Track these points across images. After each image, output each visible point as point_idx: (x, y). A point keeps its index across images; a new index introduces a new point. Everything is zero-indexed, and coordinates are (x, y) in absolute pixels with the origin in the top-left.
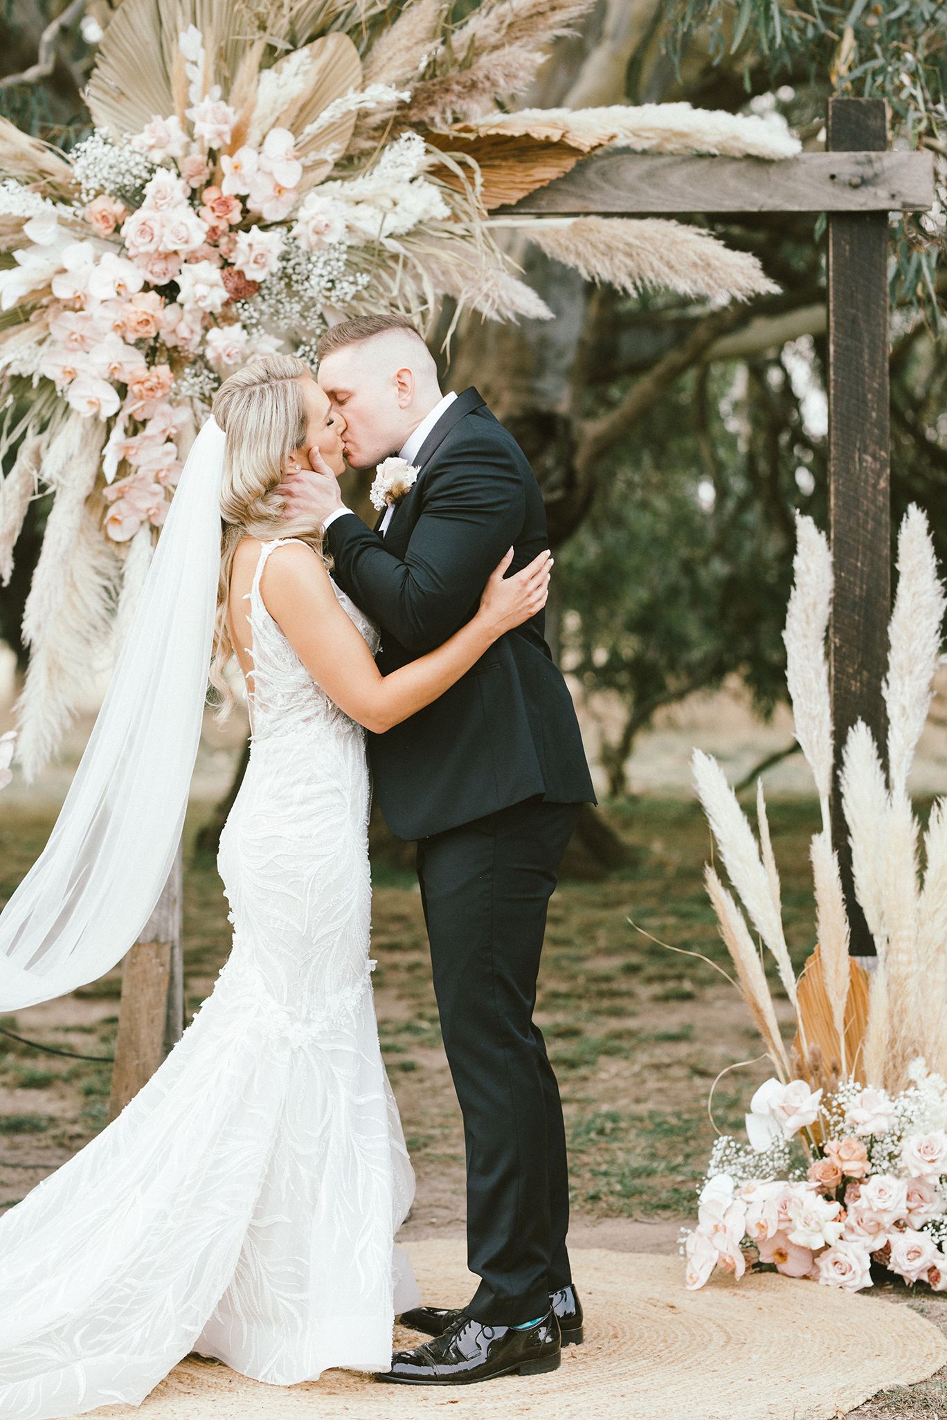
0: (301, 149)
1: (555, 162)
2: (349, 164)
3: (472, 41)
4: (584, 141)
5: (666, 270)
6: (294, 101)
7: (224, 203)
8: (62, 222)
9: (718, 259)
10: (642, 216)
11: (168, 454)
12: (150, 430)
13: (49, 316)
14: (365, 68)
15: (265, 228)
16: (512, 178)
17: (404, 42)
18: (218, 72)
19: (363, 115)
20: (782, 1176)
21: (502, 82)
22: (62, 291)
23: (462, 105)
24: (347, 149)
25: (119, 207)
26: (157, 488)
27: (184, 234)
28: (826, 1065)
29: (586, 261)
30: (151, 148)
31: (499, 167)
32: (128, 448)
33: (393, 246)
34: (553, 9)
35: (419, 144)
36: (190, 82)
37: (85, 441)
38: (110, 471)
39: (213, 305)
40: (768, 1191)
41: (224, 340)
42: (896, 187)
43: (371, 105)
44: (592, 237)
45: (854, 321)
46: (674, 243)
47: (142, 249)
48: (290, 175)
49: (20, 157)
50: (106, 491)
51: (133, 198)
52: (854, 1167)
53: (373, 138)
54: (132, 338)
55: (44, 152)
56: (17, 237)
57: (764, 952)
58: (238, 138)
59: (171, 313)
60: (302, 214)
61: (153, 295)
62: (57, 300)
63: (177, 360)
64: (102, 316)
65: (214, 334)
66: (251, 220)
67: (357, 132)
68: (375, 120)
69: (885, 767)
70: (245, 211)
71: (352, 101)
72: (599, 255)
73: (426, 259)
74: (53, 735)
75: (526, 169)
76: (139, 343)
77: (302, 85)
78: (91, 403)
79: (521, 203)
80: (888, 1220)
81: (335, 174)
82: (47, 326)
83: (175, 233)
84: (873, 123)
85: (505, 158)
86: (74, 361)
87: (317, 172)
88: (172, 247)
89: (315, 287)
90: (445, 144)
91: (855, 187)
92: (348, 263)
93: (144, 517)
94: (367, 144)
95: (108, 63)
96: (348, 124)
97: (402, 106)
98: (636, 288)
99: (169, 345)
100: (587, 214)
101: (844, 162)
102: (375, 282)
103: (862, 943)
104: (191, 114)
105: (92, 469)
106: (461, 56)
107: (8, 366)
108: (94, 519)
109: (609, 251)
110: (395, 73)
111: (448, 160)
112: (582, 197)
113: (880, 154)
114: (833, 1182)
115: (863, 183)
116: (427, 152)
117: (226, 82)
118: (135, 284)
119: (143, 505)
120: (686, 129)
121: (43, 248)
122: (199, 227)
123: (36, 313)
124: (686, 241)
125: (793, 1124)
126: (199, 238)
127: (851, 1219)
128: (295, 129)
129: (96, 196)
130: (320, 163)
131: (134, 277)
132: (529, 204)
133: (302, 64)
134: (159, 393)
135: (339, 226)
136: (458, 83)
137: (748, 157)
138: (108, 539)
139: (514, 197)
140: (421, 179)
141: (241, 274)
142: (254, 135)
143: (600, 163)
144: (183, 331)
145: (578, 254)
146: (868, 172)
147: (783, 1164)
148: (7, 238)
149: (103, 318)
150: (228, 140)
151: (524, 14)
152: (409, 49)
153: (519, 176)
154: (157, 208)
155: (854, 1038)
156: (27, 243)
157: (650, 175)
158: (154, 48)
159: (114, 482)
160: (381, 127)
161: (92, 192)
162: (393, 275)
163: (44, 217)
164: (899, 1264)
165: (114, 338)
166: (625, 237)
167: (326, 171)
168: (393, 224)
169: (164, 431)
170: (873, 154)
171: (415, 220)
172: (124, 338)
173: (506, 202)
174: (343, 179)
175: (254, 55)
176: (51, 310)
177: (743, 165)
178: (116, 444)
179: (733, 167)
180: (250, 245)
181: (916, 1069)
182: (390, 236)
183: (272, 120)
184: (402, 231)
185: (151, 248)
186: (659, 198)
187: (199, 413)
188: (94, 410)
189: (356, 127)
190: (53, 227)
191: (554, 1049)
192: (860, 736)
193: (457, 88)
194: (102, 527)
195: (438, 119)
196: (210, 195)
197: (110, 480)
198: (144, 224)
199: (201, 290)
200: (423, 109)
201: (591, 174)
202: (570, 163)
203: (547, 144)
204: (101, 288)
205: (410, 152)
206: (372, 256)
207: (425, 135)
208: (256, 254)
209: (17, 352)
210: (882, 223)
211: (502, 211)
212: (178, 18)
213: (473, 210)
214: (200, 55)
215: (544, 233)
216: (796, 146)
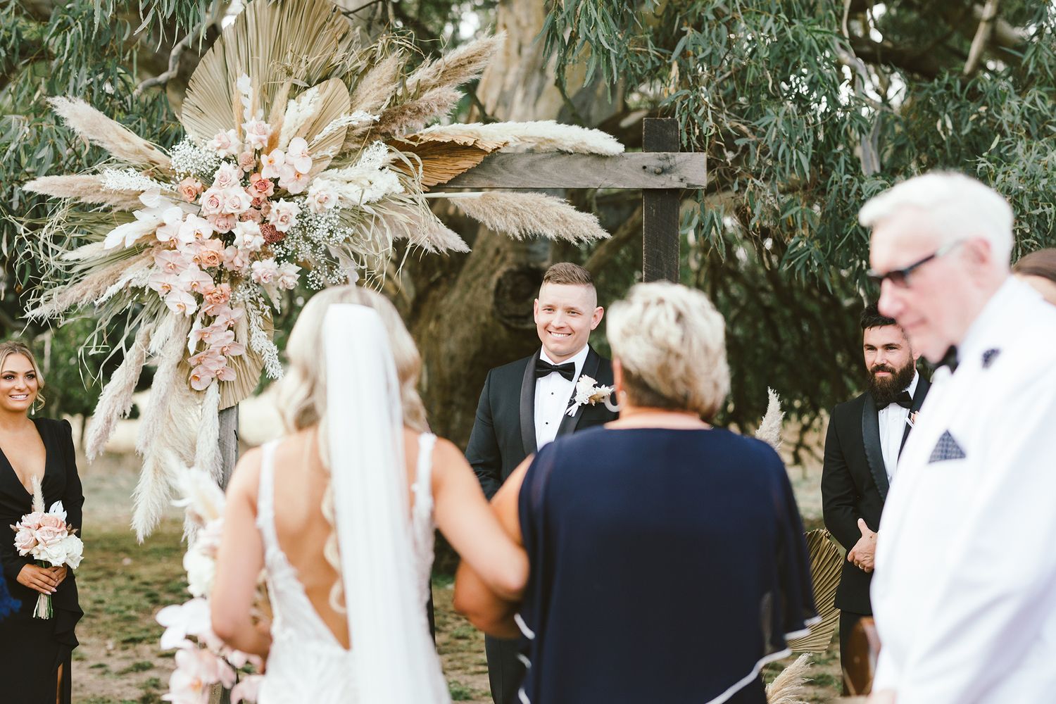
0: (312, 149)
1: (472, 157)
2: (343, 158)
3: (418, 84)
4: (489, 146)
5: (540, 224)
6: (308, 120)
7: (263, 184)
8: (164, 193)
9: (571, 217)
10: (528, 190)
11: (229, 337)
12: (217, 322)
13: (153, 254)
14: (352, 100)
15: (289, 198)
16: (444, 166)
17: (376, 84)
18: (263, 100)
19: (351, 128)
21: (436, 109)
22: (163, 237)
23: (412, 123)
24: (342, 149)
25: (199, 185)
26: (222, 358)
27: (237, 203)
29: (490, 218)
30: (219, 148)
31: (438, 159)
32: (203, 333)
33: (368, 209)
34: (470, 62)
35: (384, 148)
36: (244, 107)
37: (177, 328)
38: (192, 347)
39: (255, 247)
41: (264, 268)
42: (683, 174)
43: (355, 123)
44: (493, 204)
45: (658, 257)
46: (544, 207)
47: (211, 212)
48: (305, 166)
49: (138, 152)
50: (189, 360)
51: (208, 179)
53: (358, 142)
54: (205, 267)
55: (153, 149)
56: (135, 202)
58: (273, 142)
59: (229, 251)
60: (312, 191)
61: (218, 241)
62: (160, 243)
64: (187, 253)
65: (256, 264)
66: (280, 194)
67: (347, 139)
68: (359, 131)
70: (277, 188)
71: (344, 121)
72: (498, 215)
73: (389, 218)
74: (157, 512)
75: (454, 161)
76: (210, 270)
77: (312, 111)
78: (179, 306)
79: (450, 182)
81: (334, 164)
82: (153, 259)
83: (232, 202)
84: (671, 134)
85: (441, 155)
86: (169, 280)
87: (322, 163)
88: (230, 211)
89: (320, 234)
90: (402, 147)
91: (659, 174)
92: (342, 219)
93: (214, 376)
94: (355, 146)
95: (194, 94)
96: (341, 135)
97: (375, 123)
98: (521, 235)
99: (229, 270)
100: (492, 188)
101: (650, 158)
102: (357, 232)
104: (245, 127)
105: (181, 345)
106: (413, 91)
107: (130, 282)
108: (183, 376)
109: (504, 212)
110: (369, 103)
111: (402, 156)
112: (489, 178)
113: (674, 154)
115: (664, 171)
116: (390, 151)
117: (267, 107)
118: (207, 233)
119: (213, 368)
120: (553, 138)
121: (150, 209)
122: (247, 198)
123: (146, 250)
124: (551, 206)
126: (246, 207)
128: (308, 138)
129: (185, 177)
130: (324, 158)
131: (207, 229)
132: (456, 183)
133: (313, 97)
134: (222, 301)
135: (334, 198)
136: (410, 109)
137: (592, 154)
138: (191, 389)
139: (446, 178)
140: (387, 168)
141: (273, 227)
142: (283, 140)
143: (501, 157)
144: (238, 262)
145: (485, 214)
146: (667, 165)
148: (129, 203)
149: (187, 254)
150: (266, 144)
151: (452, 65)
152: (379, 88)
153: (449, 165)
154: (221, 186)
156: (141, 207)
157: (531, 165)
158: (223, 84)
159: (196, 353)
160: (363, 135)
161: (182, 175)
162: (368, 227)
163: (152, 191)
165: (194, 266)
166: (514, 203)
167: (327, 163)
168: (366, 198)
169: (226, 323)
170: (669, 154)
171: (382, 194)
172: (200, 266)
173: (441, 181)
174: (339, 167)
175: (283, 92)
176: (155, 249)
177: (589, 159)
178: (196, 331)
179: (584, 160)
180: (278, 211)
182: (368, 203)
183: (296, 130)
184: (375, 200)
185: (217, 211)
186: (537, 180)
187: (250, 311)
188: (182, 310)
189: (347, 135)
190: (158, 196)
193: (408, 112)
194: (188, 382)
195: (397, 132)
196: (254, 178)
197: (192, 352)
198: (212, 197)
199: (248, 238)
200: (388, 125)
201: (495, 164)
202: (480, 159)
203: (465, 147)
204: (186, 236)
205: (379, 153)
206: (357, 216)
207: (390, 141)
208: (284, 214)
209: (135, 273)
210: (676, 195)
211: (439, 187)
212: (237, 67)
213: (417, 187)
214: (250, 91)
215: (464, 200)
216: (621, 148)
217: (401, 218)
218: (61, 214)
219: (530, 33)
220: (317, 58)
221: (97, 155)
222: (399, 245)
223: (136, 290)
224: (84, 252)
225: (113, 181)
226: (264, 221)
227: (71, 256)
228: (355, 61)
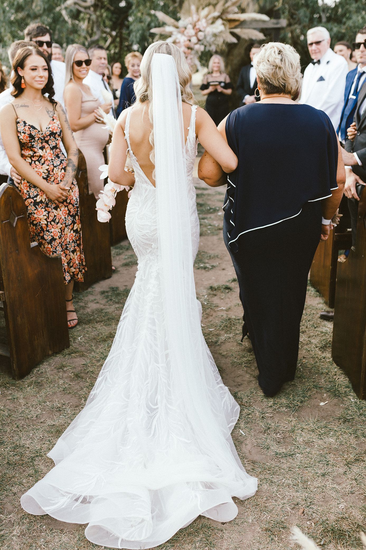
0: (206, 21)
1: (238, 22)
2: (213, 23)
3: (228, 6)
4: (242, 20)
5: (252, 36)
6: (205, 15)
7: (197, 29)
8: (177, 31)
10: (249, 28)
14: (214, 10)
15: (202, 31)
16: (232, 24)
17: (219, 6)
18: (196, 10)
22: (177, 40)
23: (227, 15)
24: (212, 21)
25: (184, 29)
30: (188, 21)
33: (218, 34)
35: (221, 20)
36: (193, 12)
39: (195, 42)
41: (197, 47)
42: (281, 24)
43: (215, 15)
44: (242, 31)
47: (186, 35)
48: (205, 25)
49: (172, 22)
51: (186, 28)
55: (175, 22)
56: (172, 33)
58: (199, 20)
59: (190, 43)
60: (206, 30)
61: (188, 41)
62: (177, 42)
63: (191, 49)
65: (195, 46)
66: (200, 31)
68: (215, 17)
71: (213, 15)
72: (244, 34)
75: (234, 23)
76: (187, 47)
77: (207, 12)
79: (234, 27)
81: (211, 24)
83: (191, 33)
84: (279, 15)
85: (232, 22)
87: (208, 24)
88: (190, 35)
89: (208, 40)
90: (224, 20)
92: (212, 36)
94: (215, 20)
95: (183, 9)
96: (212, 18)
97: (219, 15)
99: (190, 47)
100: (243, 28)
101: (274, 21)
102: (215, 39)
104: (193, 17)
106: (227, 8)
110: (218, 11)
111: (225, 22)
112: (242, 26)
113: (280, 20)
115: (277, 23)
117: (197, 12)
121: (174, 35)
122: (194, 32)
124: (254, 32)
126: (193, 34)
128: (206, 18)
129: (181, 28)
131: (186, 39)
132: (236, 27)
133: (207, 9)
134: (189, 53)
135: (211, 31)
137: (263, 20)
140: (221, 25)
141: (199, 38)
142: (201, 19)
143: (244, 22)
144: (192, 45)
145: (241, 34)
148: (170, 34)
149: (182, 44)
150: (197, 20)
154: (188, 29)
157: (251, 23)
158: (188, 7)
160: (217, 18)
162: (218, 38)
163: (175, 31)
166: (247, 32)
171: (221, 30)
172: (185, 46)
173: (232, 27)
175: (201, 8)
179: (260, 23)
183: (203, 17)
184: (219, 32)
185: (188, 35)
186: (252, 26)
193: (226, 12)
195: (224, 17)
196: (195, 27)
198: (187, 32)
199: (194, 40)
200: (222, 16)
202: (240, 22)
203: (237, 20)
205: (220, 22)
206: (215, 35)
208: (201, 35)
210: (279, 29)
211: (232, 29)
212: (191, 3)
213: (227, 28)
214: (194, 9)
215: (237, 31)
216: (269, 18)
217: (224, 36)
220: (207, 1)
221: (164, 24)
225: (168, 29)
226: (197, 37)
228: (215, 2)
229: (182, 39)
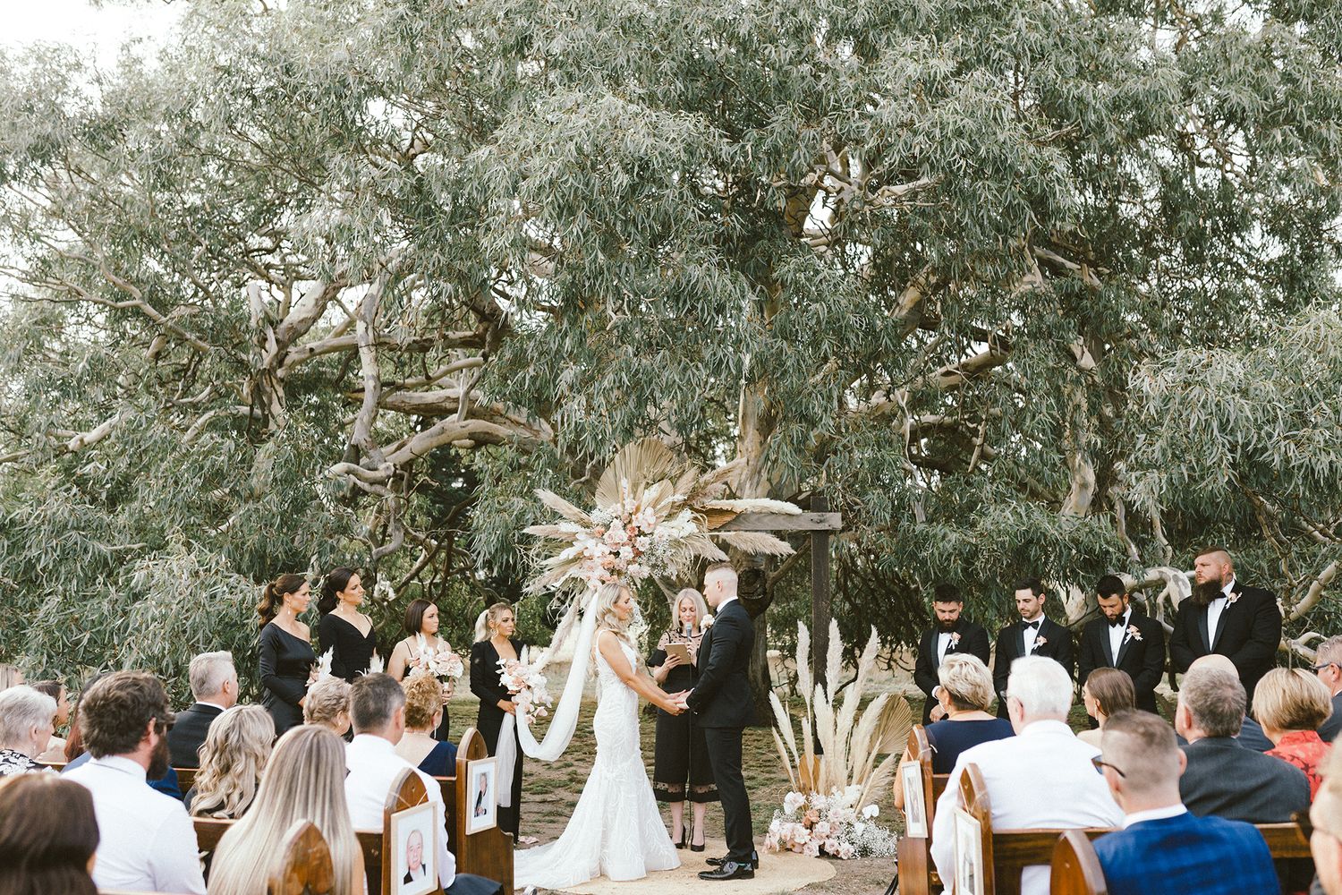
0: (655, 512)
1: (730, 516)
2: (670, 516)
3: (705, 482)
4: (738, 511)
5: (762, 547)
6: (654, 499)
7: (633, 529)
8: (587, 534)
9: (777, 544)
10: (756, 531)
13: (582, 562)
14: (674, 489)
15: (645, 535)
16: (717, 520)
17: (685, 482)
18: (633, 490)
19: (674, 503)
20: (794, 821)
21: (713, 493)
22: (586, 554)
23: (702, 500)
24: (670, 512)
25: (603, 530)
27: (621, 538)
28: (808, 786)
29: (739, 544)
30: (613, 513)
31: (714, 517)
33: (682, 540)
34: (729, 472)
35: (689, 512)
36: (624, 494)
39: (629, 558)
40: (789, 826)
41: (633, 568)
42: (830, 523)
43: (676, 500)
44: (741, 538)
45: (819, 562)
46: (764, 539)
47: (609, 542)
48: (652, 520)
49: (575, 515)
51: (607, 527)
52: (814, 819)
53: (677, 509)
54: (606, 568)
55: (582, 513)
56: (574, 538)
57: (790, 752)
58: (638, 509)
59: (617, 561)
60: (656, 532)
61: (612, 556)
62: (585, 557)
63: (619, 573)
64: (598, 561)
65: (630, 567)
66: (641, 534)
67: (672, 507)
68: (678, 504)
69: (826, 697)
70: (639, 531)
71: (670, 499)
72: (743, 543)
73: (692, 545)
75: (722, 518)
76: (608, 569)
77: (656, 494)
79: (720, 527)
80: (824, 835)
81: (666, 519)
82: (582, 564)
83: (619, 537)
84: (823, 504)
85: (716, 515)
86: (590, 574)
87: (661, 519)
88: (618, 542)
89: (659, 553)
90: (697, 511)
91: (819, 523)
92: (670, 545)
94: (676, 511)
95: (600, 487)
96: (669, 506)
97: (685, 500)
98: (754, 552)
99: (617, 569)
100: (740, 531)
101: (815, 516)
102: (677, 551)
103: (818, 750)
104: (624, 502)
106: (703, 485)
107: (571, 575)
109: (746, 541)
110: (682, 491)
111: (698, 515)
112: (739, 526)
113: (825, 513)
114: (808, 823)
115: (821, 521)
116: (692, 513)
117: (635, 493)
118: (607, 552)
120: (768, 506)
121: (581, 541)
122: (626, 536)
123: (579, 560)
124: (768, 539)
125: (797, 805)
126: (625, 539)
127: (813, 835)
128: (654, 507)
129: (597, 526)
130: (662, 516)
131: (607, 550)
132: (724, 527)
133: (656, 488)
135: (666, 535)
136: (701, 493)
137: (786, 514)
139: (718, 526)
140: (691, 521)
141: (638, 549)
142: (642, 508)
143: (744, 516)
144: (621, 566)
145: (737, 543)
146: (822, 519)
147: (794, 818)
148: (571, 538)
150: (634, 511)
151: (719, 474)
152: (687, 484)
153: (720, 519)
154: (614, 530)
155: (816, 780)
156: (576, 540)
157: (758, 519)
158: (614, 483)
160: (680, 506)
162: (682, 549)
163: (581, 532)
164: (828, 849)
165: (601, 568)
166: (751, 537)
167: (663, 519)
168: (683, 534)
170: (822, 513)
171: (689, 533)
172: (604, 568)
173: (716, 527)
174: (668, 521)
175: (643, 486)
176: (583, 560)
177: (785, 516)
179: (781, 518)
180: (640, 541)
181: (834, 789)
182: (682, 538)
183: (648, 504)
184: (685, 536)
185: (612, 542)
186: (760, 526)
190: (584, 535)
191: (747, 783)
192: (819, 687)
193: (701, 495)
195: (695, 504)
196: (629, 526)
198: (610, 535)
199: (626, 554)
200: (691, 501)
201: (741, 519)
202: (734, 516)
203: (727, 511)
204: (597, 553)
205: (687, 514)
206: (677, 543)
207: (692, 508)
208: (642, 543)
209: (574, 571)
210: (827, 533)
211: (715, 529)
212: (620, 474)
213: (705, 530)
214: (627, 486)
215: (727, 536)
216: (801, 511)
217: (698, 544)
218: (539, 544)
219: (753, 454)
220: (658, 470)
221: (556, 516)
222: (698, 558)
223: (573, 579)
224: (550, 561)
225: (565, 527)
226: (634, 546)
227: (544, 563)
228: (675, 471)
229: (597, 550)
